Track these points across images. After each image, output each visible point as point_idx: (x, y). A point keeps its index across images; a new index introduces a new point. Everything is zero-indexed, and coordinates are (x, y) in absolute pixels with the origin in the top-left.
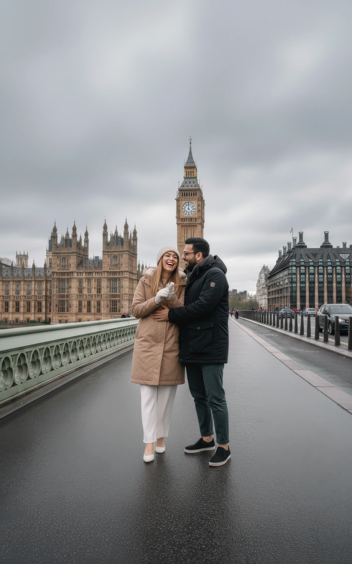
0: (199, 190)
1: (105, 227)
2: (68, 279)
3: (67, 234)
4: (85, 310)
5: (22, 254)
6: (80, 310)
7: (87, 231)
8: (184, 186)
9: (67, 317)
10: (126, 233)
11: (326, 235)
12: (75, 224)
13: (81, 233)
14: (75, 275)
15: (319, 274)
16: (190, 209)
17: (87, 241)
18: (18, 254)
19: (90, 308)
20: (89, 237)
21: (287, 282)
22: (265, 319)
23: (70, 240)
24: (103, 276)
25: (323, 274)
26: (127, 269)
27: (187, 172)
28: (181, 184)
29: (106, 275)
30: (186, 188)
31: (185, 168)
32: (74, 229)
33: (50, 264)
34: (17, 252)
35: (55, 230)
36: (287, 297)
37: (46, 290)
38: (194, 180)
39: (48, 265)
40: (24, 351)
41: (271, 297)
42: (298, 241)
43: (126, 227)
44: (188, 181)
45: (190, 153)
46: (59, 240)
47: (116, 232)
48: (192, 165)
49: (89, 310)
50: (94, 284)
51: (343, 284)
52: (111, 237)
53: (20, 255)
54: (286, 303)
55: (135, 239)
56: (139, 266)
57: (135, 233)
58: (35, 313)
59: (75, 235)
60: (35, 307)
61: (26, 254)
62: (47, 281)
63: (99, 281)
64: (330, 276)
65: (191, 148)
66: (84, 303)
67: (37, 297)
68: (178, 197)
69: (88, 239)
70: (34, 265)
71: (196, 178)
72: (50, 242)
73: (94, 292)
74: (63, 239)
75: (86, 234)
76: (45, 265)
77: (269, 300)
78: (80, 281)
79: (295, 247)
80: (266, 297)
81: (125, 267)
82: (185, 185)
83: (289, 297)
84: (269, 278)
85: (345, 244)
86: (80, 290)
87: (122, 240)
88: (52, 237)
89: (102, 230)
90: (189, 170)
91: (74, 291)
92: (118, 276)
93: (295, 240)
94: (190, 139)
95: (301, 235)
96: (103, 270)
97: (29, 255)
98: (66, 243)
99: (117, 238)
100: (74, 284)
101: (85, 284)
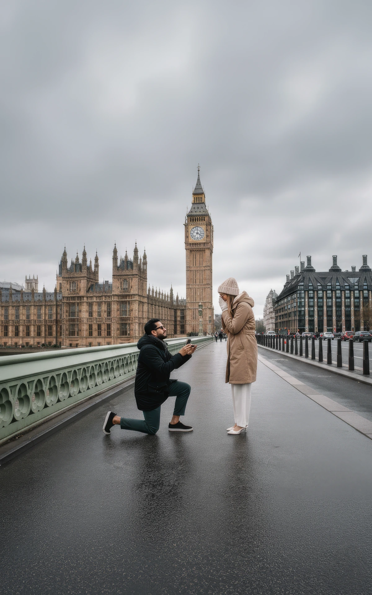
0: (208, 215)
1: (115, 252)
2: (78, 304)
3: (77, 259)
4: (95, 333)
5: (32, 278)
6: (91, 334)
7: (97, 256)
8: (192, 212)
9: (77, 340)
10: (136, 257)
11: (335, 259)
12: (84, 249)
13: (90, 259)
14: (85, 299)
15: (328, 298)
16: (198, 234)
17: (97, 266)
18: (28, 278)
19: (100, 331)
20: (99, 261)
21: (295, 305)
22: (274, 343)
23: (80, 265)
24: (112, 300)
25: (331, 298)
26: (137, 293)
27: (195, 198)
28: (189, 210)
29: (116, 299)
30: (194, 213)
31: (193, 194)
32: (84, 254)
33: (61, 288)
34: (26, 277)
35: (65, 254)
36: (296, 321)
37: (57, 314)
38: (203, 205)
39: (58, 289)
40: (41, 377)
41: (279, 321)
42: (306, 265)
43: (136, 251)
44: (196, 206)
45: (199, 180)
46: (69, 265)
47: (126, 257)
48: (200, 191)
49: (99, 334)
50: (104, 307)
51: (352, 308)
52: (121, 260)
53: (30, 280)
54: (295, 327)
55: (145, 263)
56: (149, 290)
57: (145, 257)
58: (45, 337)
59: (85, 260)
60: (45, 331)
61: (36, 278)
62: (57, 306)
63: (109, 305)
64: (338, 300)
65: (199, 175)
66: (95, 327)
67: (48, 322)
68: (186, 222)
69: (98, 264)
70: (44, 290)
71: (204, 203)
72: (60, 266)
73: (104, 315)
74: (72, 263)
75: (97, 260)
76: (56, 290)
77: (276, 324)
78: (90, 305)
79: (303, 270)
80: (274, 321)
81: (134, 291)
82: (193, 210)
83: (297, 320)
84: (277, 302)
85: (354, 268)
86: (91, 314)
87: (131, 264)
88: (61, 261)
89: (112, 255)
90: (197, 196)
91: (84, 315)
92: (128, 300)
93: (302, 264)
94: (199, 166)
95: (309, 259)
96: (113, 293)
97: (39, 280)
98: (76, 268)
99: (127, 262)
100: (85, 308)
101: (95, 308)
